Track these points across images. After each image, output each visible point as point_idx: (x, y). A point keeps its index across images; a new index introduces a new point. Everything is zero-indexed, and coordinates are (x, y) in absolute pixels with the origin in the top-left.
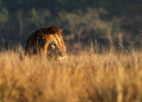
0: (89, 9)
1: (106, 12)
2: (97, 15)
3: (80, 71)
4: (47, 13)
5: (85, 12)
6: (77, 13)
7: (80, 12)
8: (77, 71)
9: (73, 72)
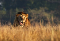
0: (40, 8)
1: (48, 9)
2: (44, 10)
3: (36, 33)
4: (23, 10)
6: (35, 10)
7: (36, 9)
8: (34, 33)
9: (33, 33)
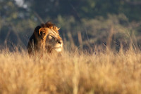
0: (109, 15)
4: (72, 20)
5: (106, 18)
6: (98, 19)
8: (48, 67)
9: (44, 69)
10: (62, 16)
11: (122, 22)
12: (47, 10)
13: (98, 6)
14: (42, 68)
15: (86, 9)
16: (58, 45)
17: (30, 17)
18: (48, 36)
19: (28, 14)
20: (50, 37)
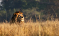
0: (33, 8)
1: (38, 9)
2: (36, 10)
5: (32, 9)
6: (29, 9)
7: (30, 9)
10: (15, 9)
11: (37, 10)
12: (10, 7)
13: (28, 4)
14: (24, 28)
15: (24, 6)
16: (22, 19)
17: (3, 9)
18: (18, 16)
19: (3, 8)
20: (19, 16)
